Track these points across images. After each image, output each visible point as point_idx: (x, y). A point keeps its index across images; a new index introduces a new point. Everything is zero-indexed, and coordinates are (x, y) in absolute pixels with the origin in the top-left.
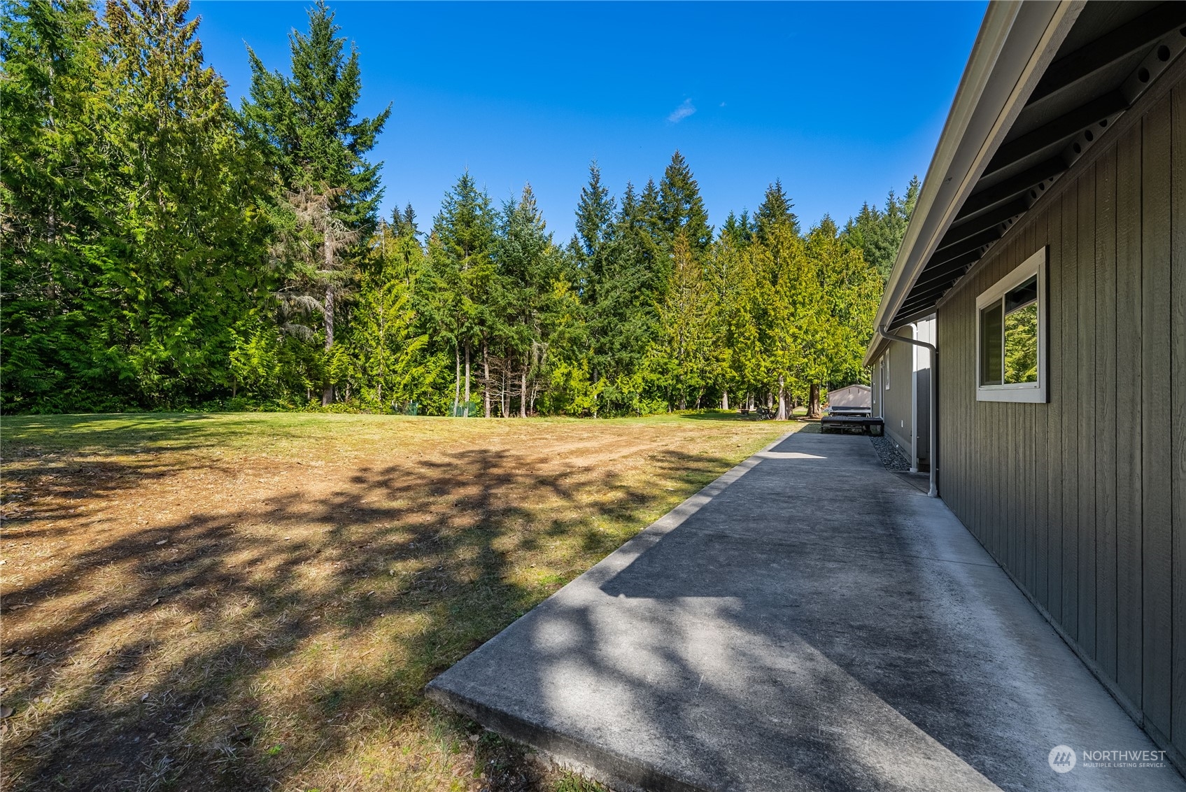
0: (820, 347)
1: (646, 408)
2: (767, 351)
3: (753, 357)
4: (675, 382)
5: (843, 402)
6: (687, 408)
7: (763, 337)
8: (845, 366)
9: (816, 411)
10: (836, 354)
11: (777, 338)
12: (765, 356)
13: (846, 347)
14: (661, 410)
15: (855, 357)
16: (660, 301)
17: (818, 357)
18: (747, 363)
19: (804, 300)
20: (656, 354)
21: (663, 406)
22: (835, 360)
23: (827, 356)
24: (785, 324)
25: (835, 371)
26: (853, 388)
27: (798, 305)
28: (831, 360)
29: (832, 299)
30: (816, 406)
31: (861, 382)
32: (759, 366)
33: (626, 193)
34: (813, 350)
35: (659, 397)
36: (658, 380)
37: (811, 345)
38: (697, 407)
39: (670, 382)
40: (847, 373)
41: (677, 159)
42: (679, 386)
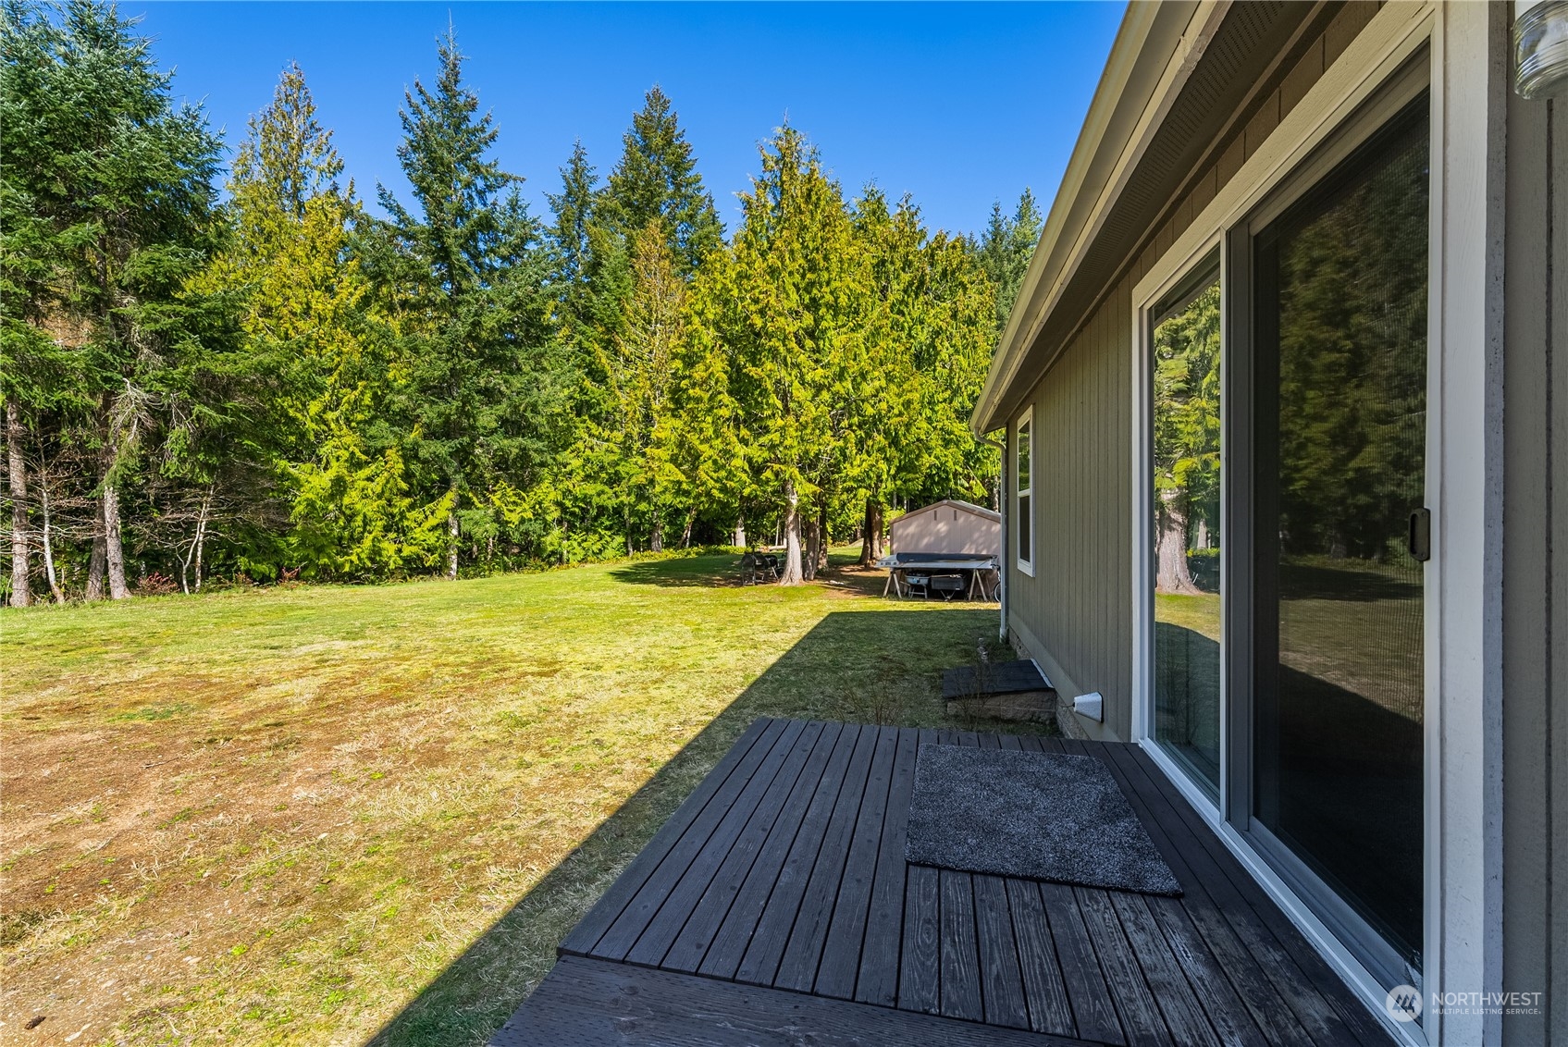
0: (870, 411)
1: (578, 550)
2: (752, 421)
3: (717, 434)
4: (633, 499)
5: (925, 541)
6: (667, 545)
7: (742, 386)
8: (927, 460)
9: (876, 554)
10: (908, 426)
11: (769, 385)
12: (744, 432)
13: (929, 420)
14: (609, 553)
15: (947, 443)
16: (608, 344)
17: (869, 436)
18: (704, 448)
19: (836, 299)
20: (594, 445)
21: (615, 544)
22: (904, 442)
23: (887, 433)
24: (789, 351)
25: (907, 467)
26: (944, 509)
27: (823, 311)
28: (894, 442)
29: (902, 319)
30: (876, 544)
31: (955, 495)
32: (728, 454)
33: (571, 161)
34: (856, 420)
35: (607, 528)
36: (599, 495)
37: (849, 406)
38: (684, 543)
39: (624, 498)
40: (930, 476)
41: (656, 99)
42: (643, 506)
